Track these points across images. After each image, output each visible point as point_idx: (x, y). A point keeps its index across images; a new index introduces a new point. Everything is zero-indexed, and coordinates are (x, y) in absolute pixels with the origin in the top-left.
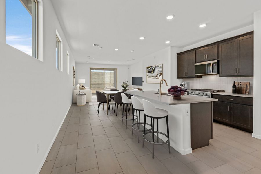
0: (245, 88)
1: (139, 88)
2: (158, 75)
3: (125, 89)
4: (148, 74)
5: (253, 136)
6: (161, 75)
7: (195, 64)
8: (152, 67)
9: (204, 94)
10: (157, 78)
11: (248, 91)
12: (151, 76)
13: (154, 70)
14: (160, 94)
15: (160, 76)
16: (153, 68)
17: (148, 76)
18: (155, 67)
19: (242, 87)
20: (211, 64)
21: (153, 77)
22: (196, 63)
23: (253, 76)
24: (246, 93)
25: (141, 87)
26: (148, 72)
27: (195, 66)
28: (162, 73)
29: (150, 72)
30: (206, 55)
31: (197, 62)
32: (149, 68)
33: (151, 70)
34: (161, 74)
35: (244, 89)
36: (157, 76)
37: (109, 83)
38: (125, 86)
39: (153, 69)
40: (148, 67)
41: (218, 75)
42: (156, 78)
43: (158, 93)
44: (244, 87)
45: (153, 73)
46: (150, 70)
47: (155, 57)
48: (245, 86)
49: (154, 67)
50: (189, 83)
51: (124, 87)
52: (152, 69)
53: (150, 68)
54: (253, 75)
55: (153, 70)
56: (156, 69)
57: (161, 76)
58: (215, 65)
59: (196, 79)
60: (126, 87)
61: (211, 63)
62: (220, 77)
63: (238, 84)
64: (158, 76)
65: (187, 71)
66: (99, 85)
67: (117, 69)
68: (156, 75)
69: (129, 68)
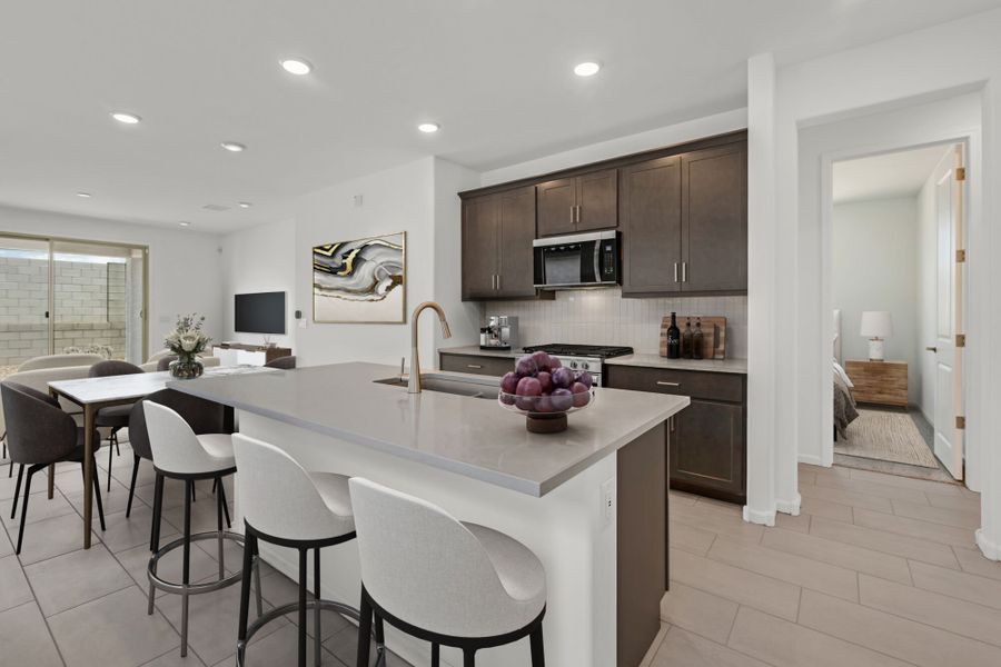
0: (711, 339)
1: (273, 345)
2: (376, 282)
3: (190, 360)
4: (319, 277)
5: (746, 517)
6: (394, 285)
7: (537, 243)
8: (342, 245)
9: (575, 366)
10: (375, 297)
11: (722, 347)
12: (338, 289)
13: (357, 261)
14: (413, 384)
15: (389, 289)
16: (349, 252)
17: (321, 288)
18: (364, 248)
19: (702, 335)
20: (597, 246)
21: (349, 291)
22: (537, 238)
23: (746, 294)
24: (717, 356)
25: (280, 341)
26: (318, 268)
27: (537, 250)
28: (400, 273)
29: (333, 272)
30: (575, 209)
31: (540, 233)
32: (329, 254)
33: (338, 261)
34: (397, 281)
35: (707, 343)
36: (372, 289)
37: (96, 322)
38: (188, 345)
39: (353, 255)
40: (321, 248)
41: (618, 292)
42: (370, 297)
43: (402, 383)
44: (709, 335)
45: (351, 274)
46: (335, 262)
47: (359, 200)
48: (712, 331)
49: (356, 247)
50: (517, 319)
51: (186, 348)
52: (345, 258)
53: (334, 254)
54: (744, 292)
55: (349, 261)
56: (368, 255)
57: (399, 288)
58: (609, 248)
59: (537, 303)
60: (198, 348)
61: (594, 242)
62: (625, 295)
63: (689, 324)
64: (381, 289)
65: (500, 272)
66: (25, 336)
67: (144, 248)
68: (368, 282)
69: (220, 250)
